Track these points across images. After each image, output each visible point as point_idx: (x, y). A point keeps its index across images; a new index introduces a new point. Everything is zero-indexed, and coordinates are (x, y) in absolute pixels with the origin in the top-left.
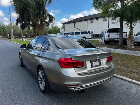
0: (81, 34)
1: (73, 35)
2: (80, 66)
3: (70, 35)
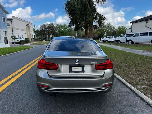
0: (150, 35)
1: (138, 36)
2: (54, 69)
3: (134, 36)
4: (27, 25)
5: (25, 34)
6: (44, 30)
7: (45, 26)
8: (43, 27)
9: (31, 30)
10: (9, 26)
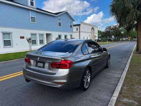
2: (28, 63)
4: (92, 28)
5: (90, 35)
6: (109, 31)
7: (110, 28)
8: (108, 29)
9: (95, 32)
10: (78, 30)
